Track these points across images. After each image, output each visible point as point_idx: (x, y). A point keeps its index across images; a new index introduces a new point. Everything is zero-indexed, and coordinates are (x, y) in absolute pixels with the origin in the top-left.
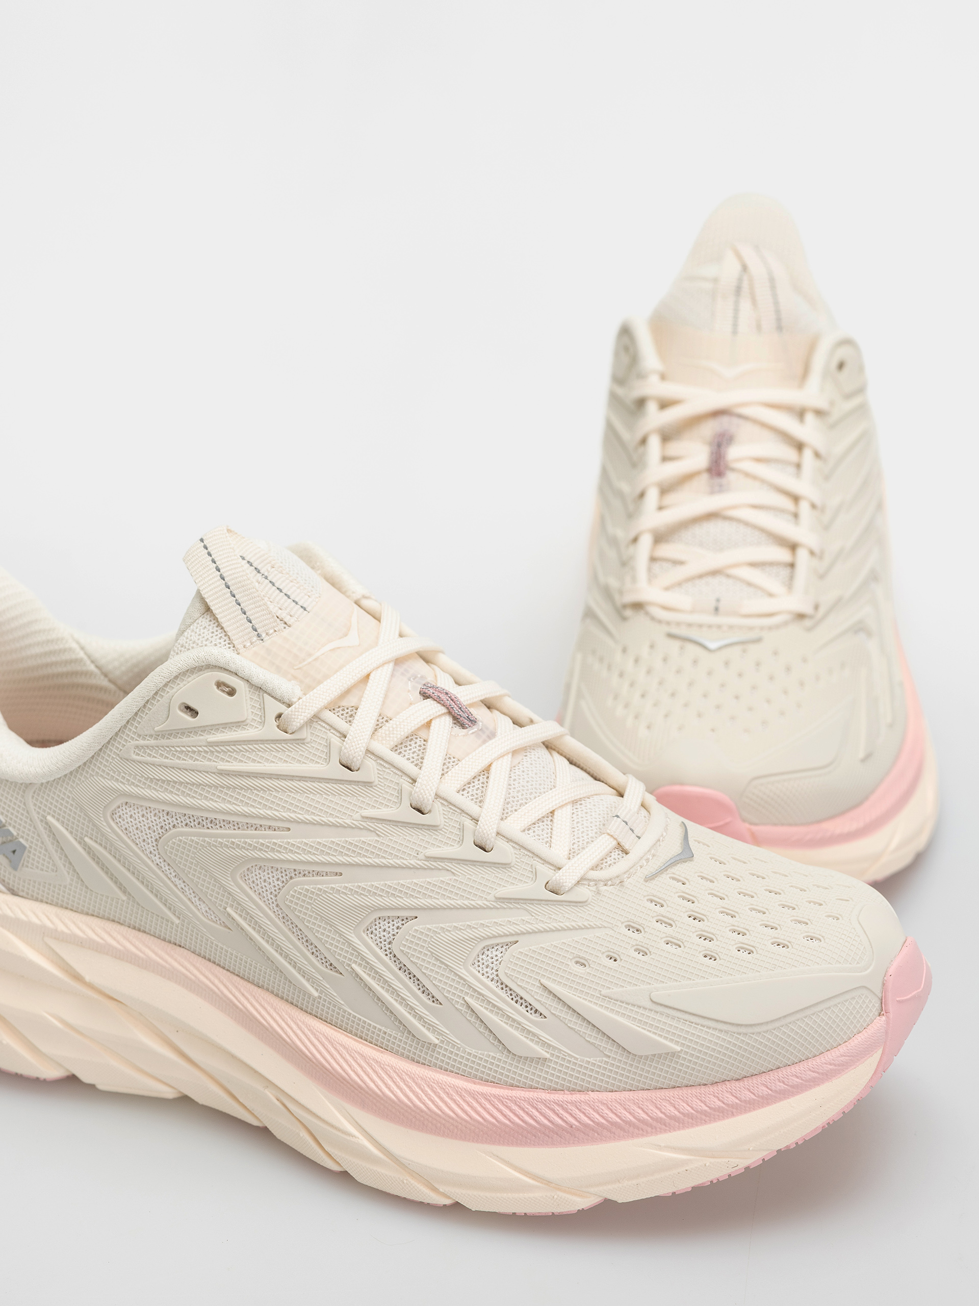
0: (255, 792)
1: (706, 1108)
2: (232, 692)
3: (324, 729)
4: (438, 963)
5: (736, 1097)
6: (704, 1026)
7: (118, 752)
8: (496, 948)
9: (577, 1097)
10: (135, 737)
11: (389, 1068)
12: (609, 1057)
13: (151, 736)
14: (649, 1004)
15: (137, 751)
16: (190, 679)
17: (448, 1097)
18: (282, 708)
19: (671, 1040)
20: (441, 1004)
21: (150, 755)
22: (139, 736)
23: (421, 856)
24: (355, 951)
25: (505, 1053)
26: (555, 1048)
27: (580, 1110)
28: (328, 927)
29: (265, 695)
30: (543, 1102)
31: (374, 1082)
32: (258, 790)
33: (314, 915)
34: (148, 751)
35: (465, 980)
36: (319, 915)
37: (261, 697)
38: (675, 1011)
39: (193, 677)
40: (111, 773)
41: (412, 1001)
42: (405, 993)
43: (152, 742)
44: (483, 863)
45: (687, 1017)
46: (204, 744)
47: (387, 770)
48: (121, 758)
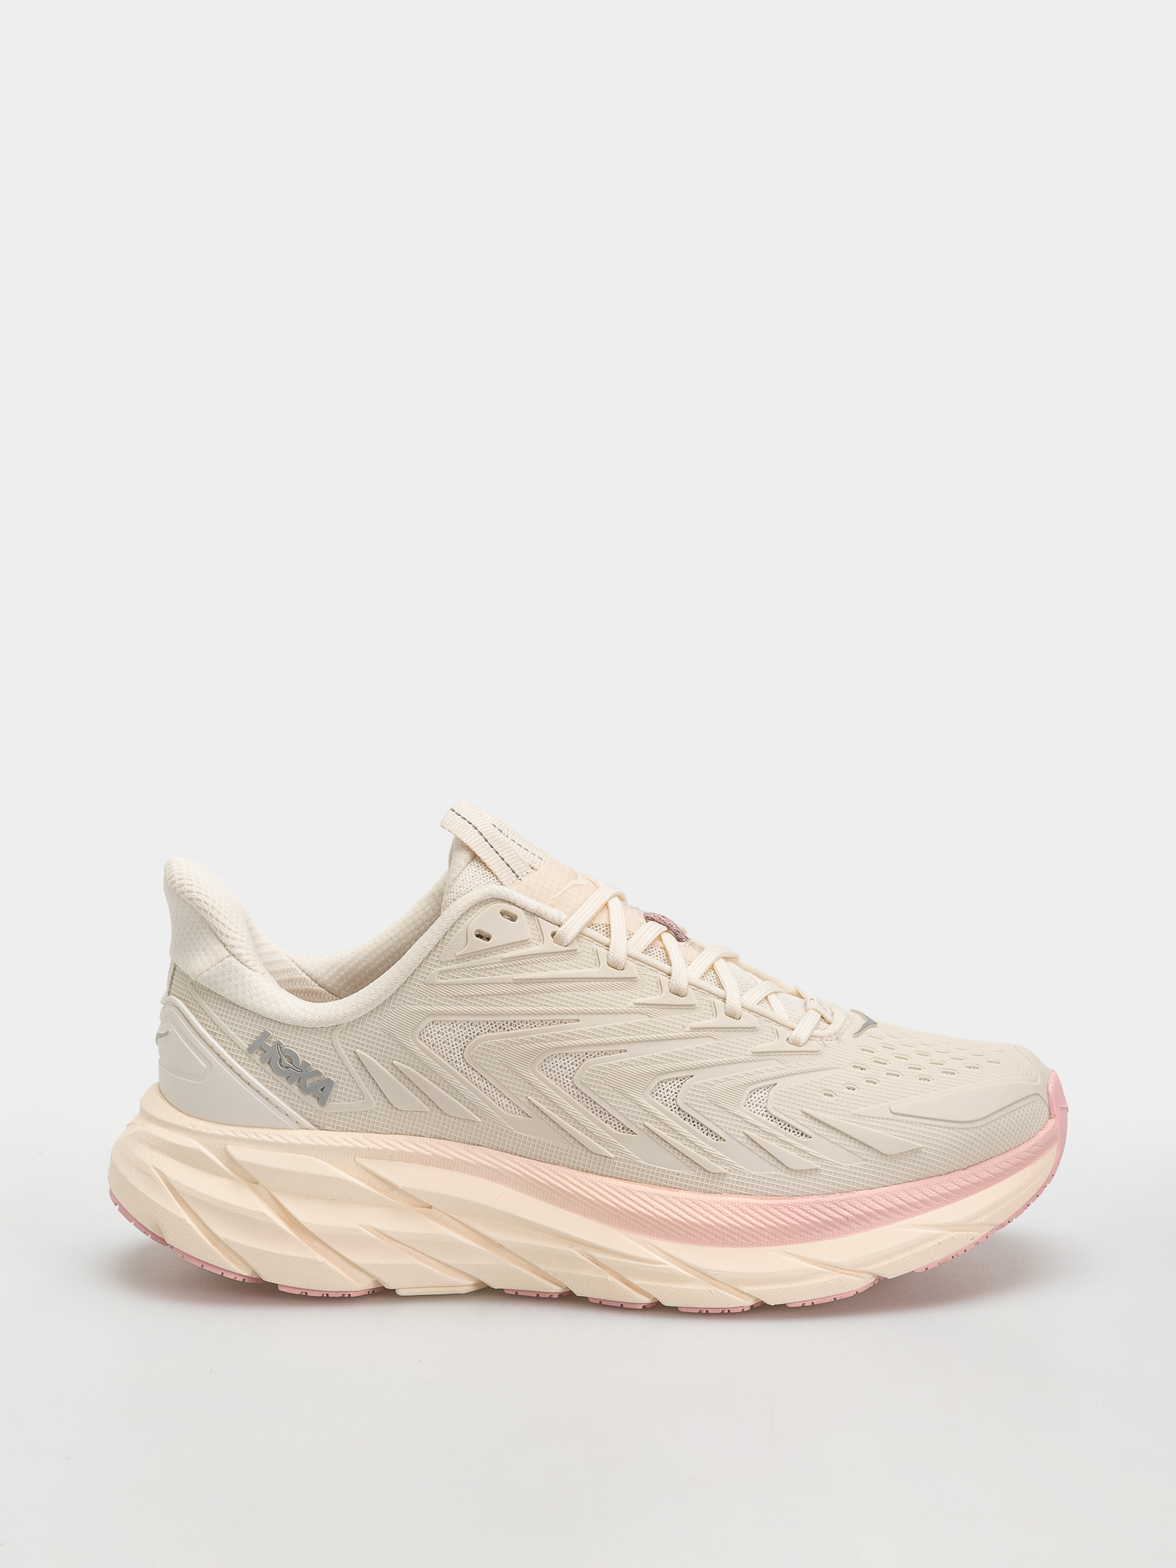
0: (546, 994)
1: (948, 1191)
2: (513, 918)
3: (589, 942)
4: (717, 1108)
5: (967, 1181)
6: (936, 1126)
7: (423, 980)
8: (760, 1091)
9: (846, 1196)
10: (438, 965)
11: (687, 1201)
12: (867, 1160)
13: (452, 961)
14: (891, 1116)
15: (440, 975)
16: (479, 911)
17: (743, 1212)
18: (556, 928)
19: (914, 1140)
20: (724, 1141)
21: (453, 977)
22: (442, 963)
23: (687, 1029)
24: (645, 1110)
25: (783, 1170)
26: (823, 1160)
27: (852, 1205)
28: (620, 1095)
29: (539, 918)
30: (821, 1203)
31: (677, 1214)
32: (548, 993)
33: (607, 1087)
34: (451, 974)
35: (742, 1118)
36: (611, 1087)
37: (537, 921)
38: (912, 1118)
39: (481, 909)
40: (418, 999)
41: (700, 1142)
42: (692, 1137)
43: (454, 966)
44: (736, 1029)
45: (921, 1121)
46: (499, 960)
47: (645, 968)
48: (426, 985)
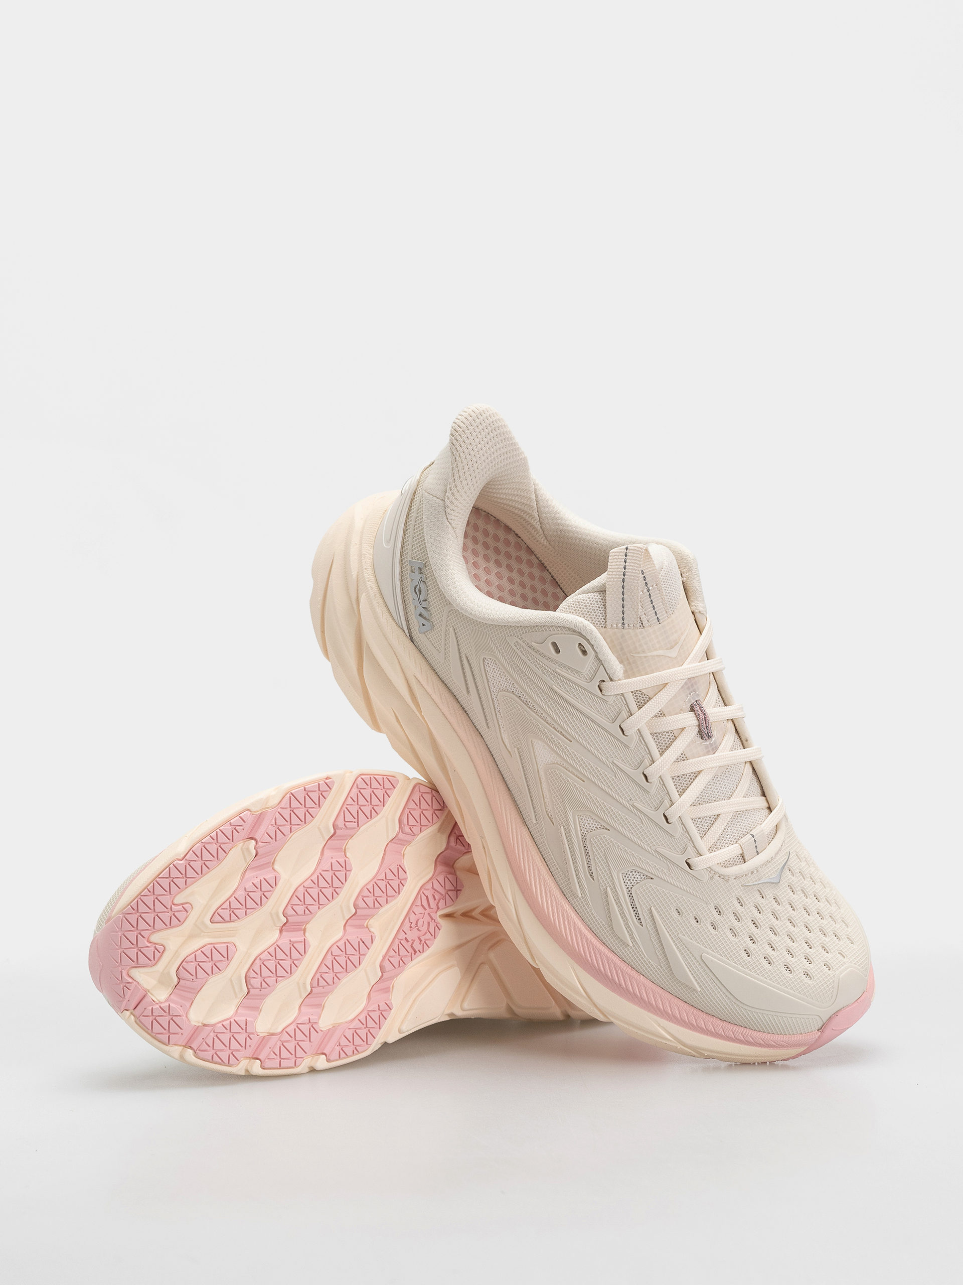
0: (565, 711)
1: (695, 1024)
2: (584, 652)
3: (622, 703)
4: (605, 861)
5: (714, 1029)
6: (719, 988)
7: (506, 636)
8: (640, 874)
9: (633, 973)
10: (520, 637)
11: (548, 888)
12: (662, 968)
13: (528, 643)
14: (698, 958)
15: (516, 644)
16: (566, 632)
17: (568, 926)
18: (606, 678)
19: (698, 983)
20: (593, 880)
21: (521, 652)
22: (522, 638)
23: (631, 803)
24: (567, 821)
25: (609, 925)
26: (637, 944)
27: (630, 981)
28: (561, 800)
29: (602, 666)
30: (615, 964)
31: (536, 888)
32: (567, 711)
34: (522, 649)
35: (613, 879)
36: (560, 790)
37: (599, 665)
38: (710, 971)
39: (568, 632)
40: (496, 641)
41: (580, 867)
42: (578, 860)
43: (527, 647)
44: (661, 828)
45: (714, 978)
46: (553, 669)
47: (642, 746)
48: (506, 640)
